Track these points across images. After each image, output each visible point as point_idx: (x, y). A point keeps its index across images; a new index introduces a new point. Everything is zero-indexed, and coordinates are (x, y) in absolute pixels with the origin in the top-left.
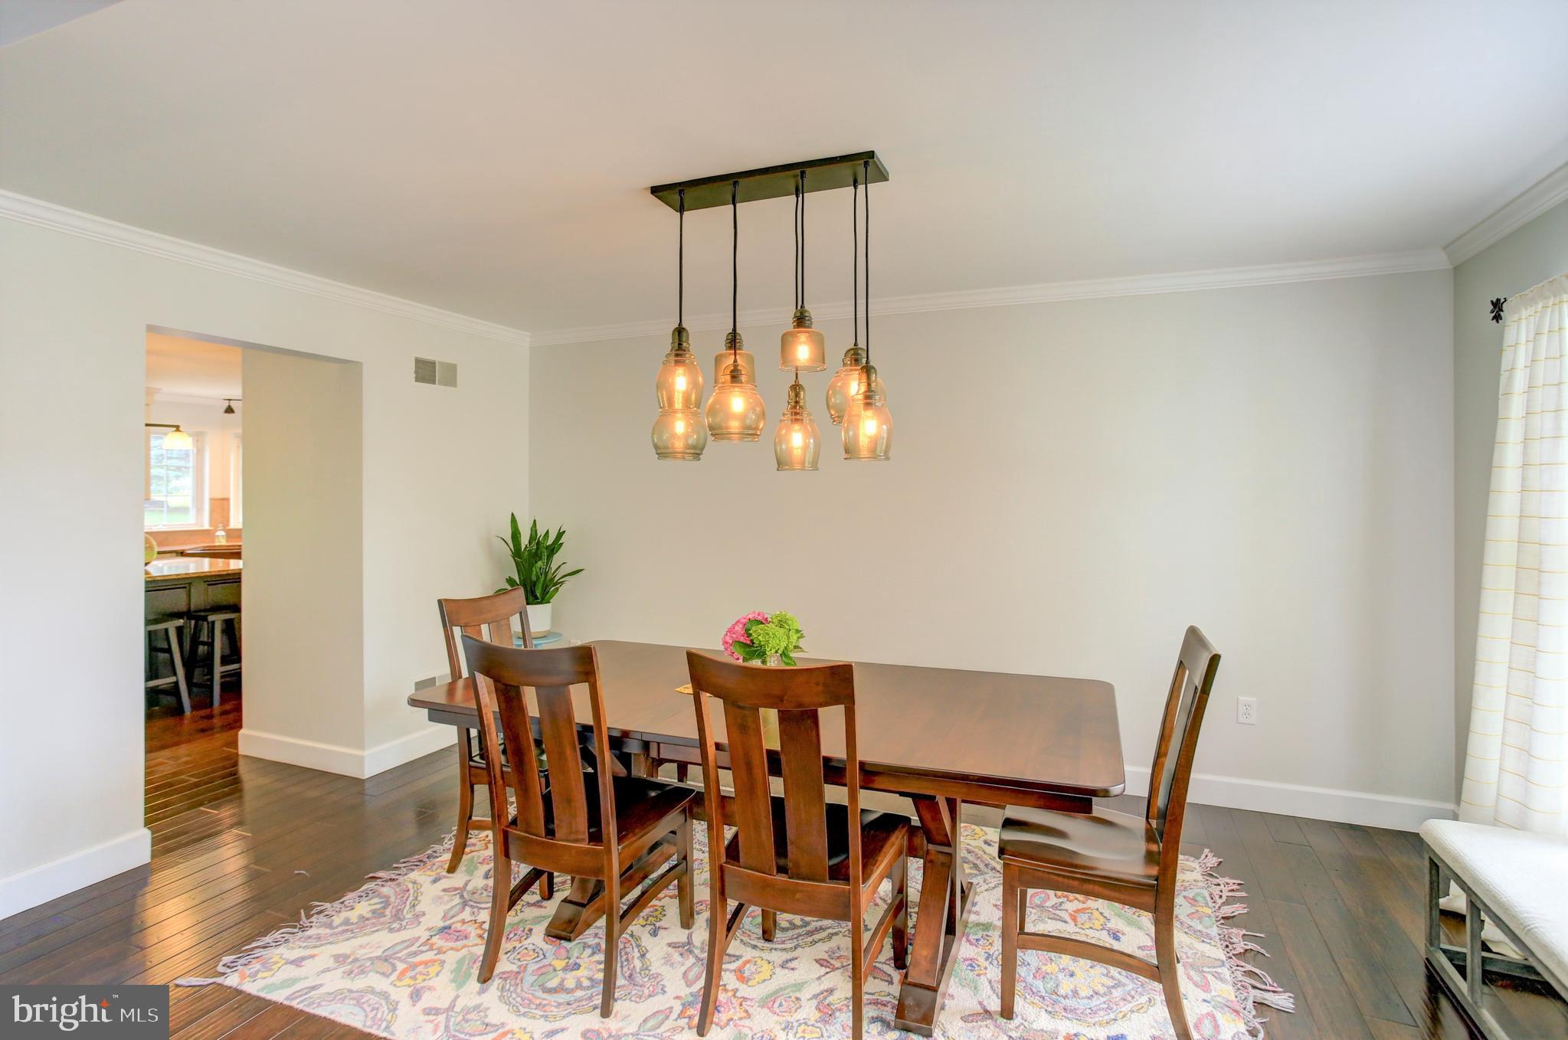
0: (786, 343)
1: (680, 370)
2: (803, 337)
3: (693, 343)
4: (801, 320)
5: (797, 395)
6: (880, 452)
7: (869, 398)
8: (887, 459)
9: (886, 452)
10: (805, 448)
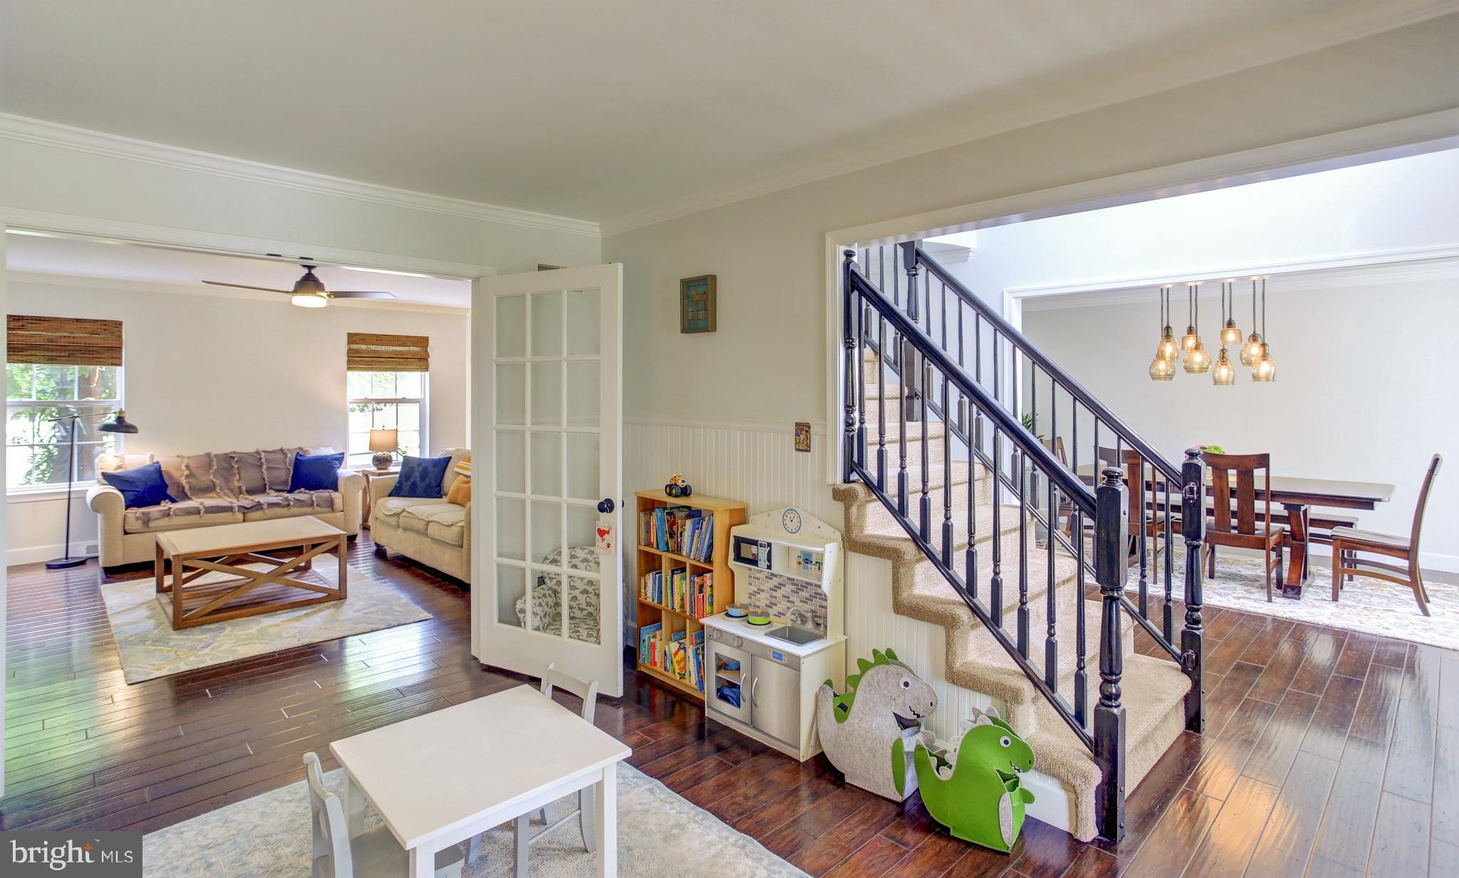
0: (1223, 334)
1: (1168, 344)
2: (1231, 331)
3: (1174, 332)
4: (1230, 324)
5: (1224, 353)
6: (1271, 377)
7: (1265, 356)
8: (1274, 381)
9: (1273, 378)
10: (1229, 375)
